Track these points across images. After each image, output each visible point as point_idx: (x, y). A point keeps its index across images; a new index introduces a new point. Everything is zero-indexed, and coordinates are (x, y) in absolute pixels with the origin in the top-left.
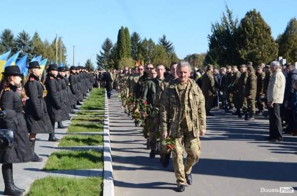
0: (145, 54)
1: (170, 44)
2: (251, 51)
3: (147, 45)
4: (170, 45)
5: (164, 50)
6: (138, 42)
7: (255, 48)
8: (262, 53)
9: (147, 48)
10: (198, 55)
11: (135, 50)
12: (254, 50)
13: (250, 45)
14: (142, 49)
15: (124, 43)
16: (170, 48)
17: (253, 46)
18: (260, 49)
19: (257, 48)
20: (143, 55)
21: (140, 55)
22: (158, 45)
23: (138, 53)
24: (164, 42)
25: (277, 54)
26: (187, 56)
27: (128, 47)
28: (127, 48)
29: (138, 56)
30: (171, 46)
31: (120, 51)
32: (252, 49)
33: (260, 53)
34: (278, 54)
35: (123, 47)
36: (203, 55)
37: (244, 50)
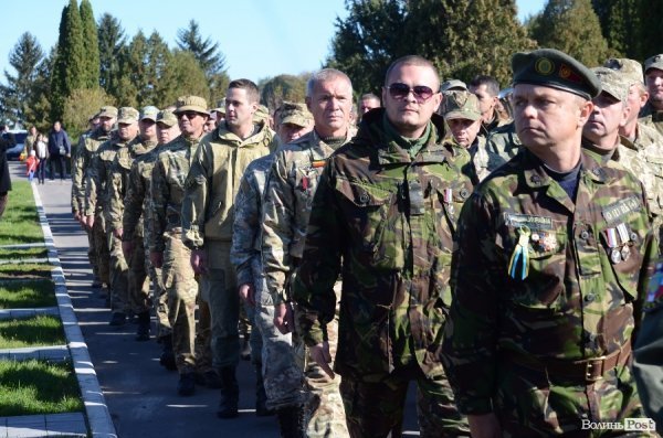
0: (141, 77)
1: (209, 48)
2: (462, 64)
3: (145, 51)
4: (212, 50)
5: (194, 65)
6: (118, 43)
7: (473, 53)
8: (494, 68)
9: (147, 61)
11: (109, 66)
12: (471, 61)
13: (458, 47)
14: (131, 65)
15: (79, 47)
16: (213, 60)
17: (467, 49)
18: (489, 58)
19: (480, 55)
20: (133, 80)
21: (126, 81)
22: (176, 51)
23: (120, 75)
24: (193, 43)
27: (92, 59)
28: (88, 63)
29: (120, 84)
30: (214, 55)
31: (68, 72)
32: (464, 57)
33: (489, 67)
35: (78, 60)
37: (440, 60)
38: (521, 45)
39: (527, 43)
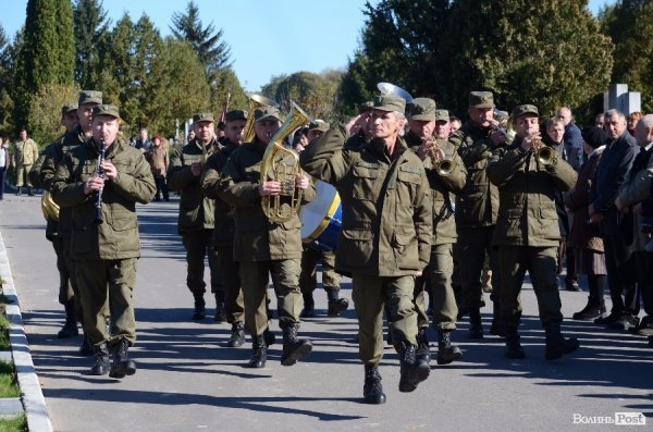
0: (125, 71)
2: (519, 63)
3: (131, 39)
4: (214, 39)
5: (192, 58)
6: (98, 28)
7: (533, 51)
8: (559, 69)
9: (133, 51)
10: (313, 78)
11: (87, 57)
12: (530, 60)
13: (515, 42)
14: (114, 55)
15: (50, 32)
16: (215, 52)
17: (526, 45)
18: (552, 56)
19: (542, 53)
20: (115, 75)
21: (107, 75)
22: (169, 39)
23: (100, 67)
24: (191, 31)
25: (607, 76)
26: (275, 80)
27: (66, 47)
28: (61, 52)
29: (100, 79)
30: (216, 45)
31: (37, 62)
32: (522, 56)
33: (553, 69)
34: (613, 76)
35: (48, 48)
36: (331, 77)
37: (493, 58)
38: (592, 42)
39: (600, 39)
